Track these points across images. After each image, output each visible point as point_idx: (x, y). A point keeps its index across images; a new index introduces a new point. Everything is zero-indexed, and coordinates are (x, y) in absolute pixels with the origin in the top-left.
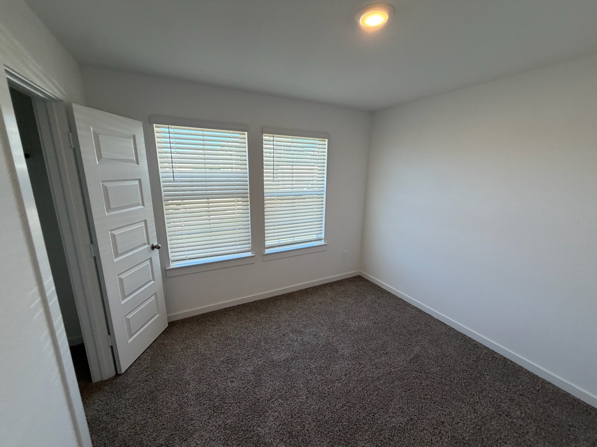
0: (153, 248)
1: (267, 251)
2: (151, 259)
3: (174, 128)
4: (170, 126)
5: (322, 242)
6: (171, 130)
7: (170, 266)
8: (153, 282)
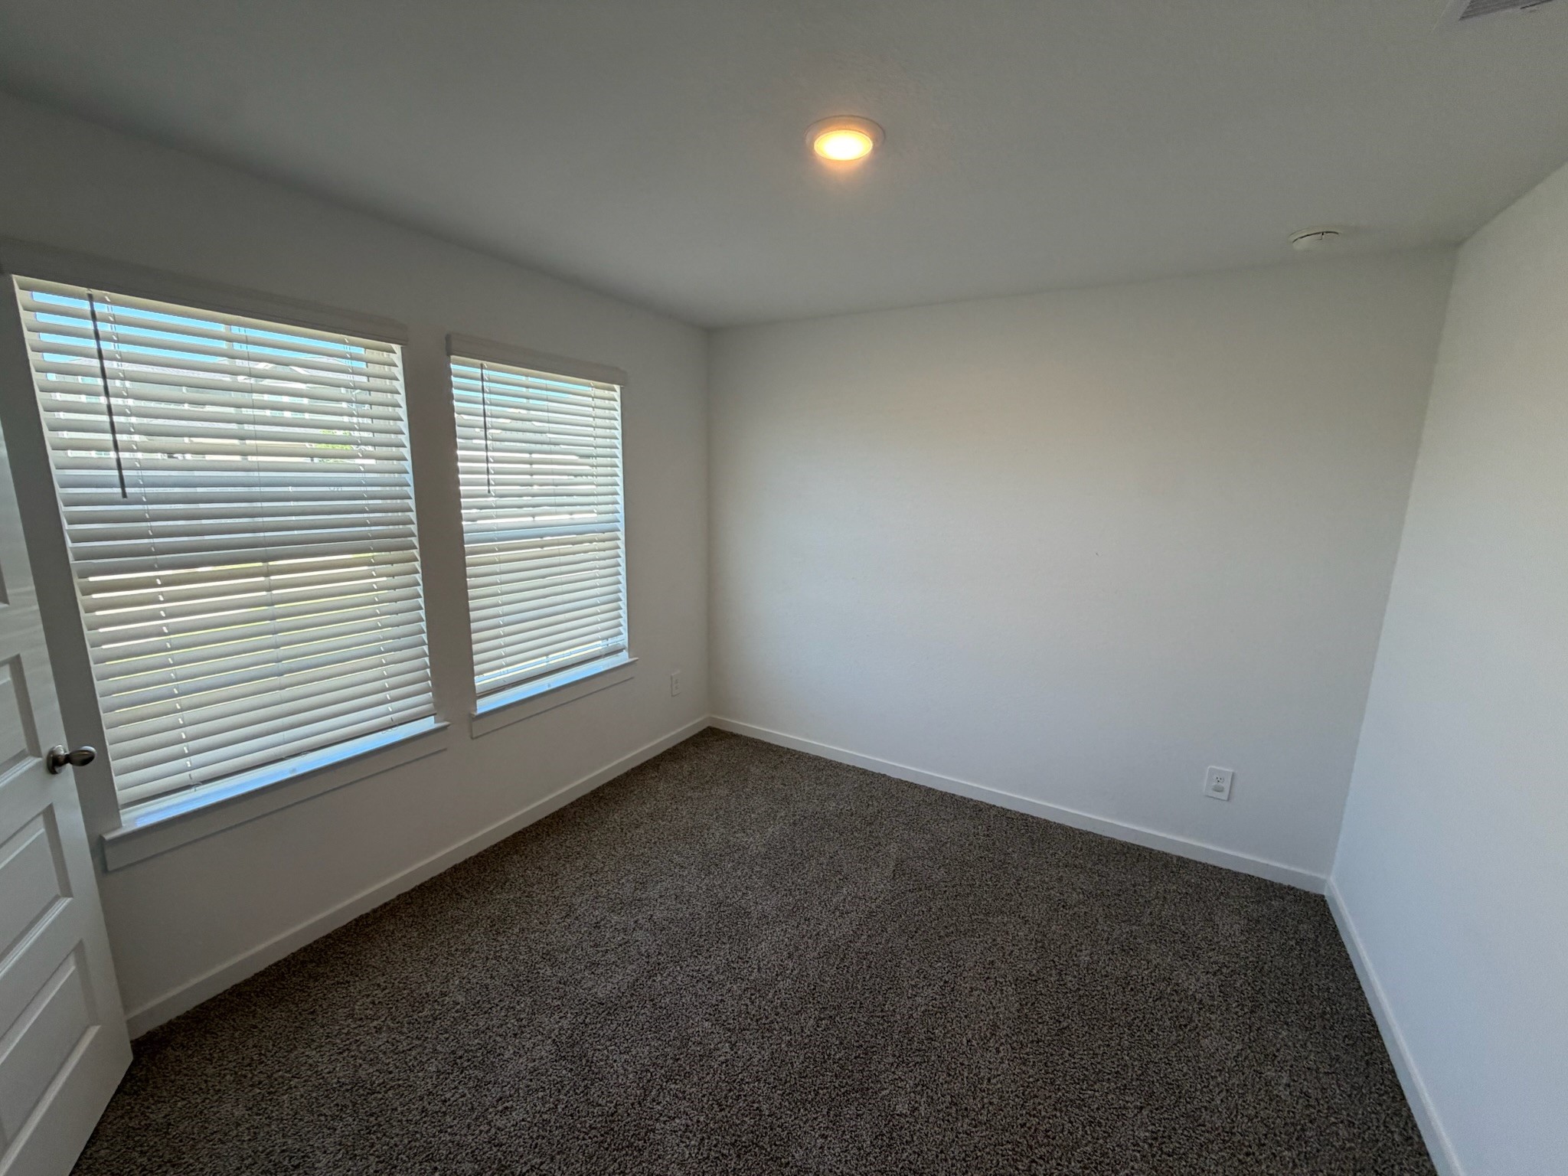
0: (54, 764)
1: (484, 705)
2: (49, 814)
3: (114, 303)
4: (95, 292)
5: (623, 658)
6: (100, 308)
7: (120, 826)
8: (65, 902)
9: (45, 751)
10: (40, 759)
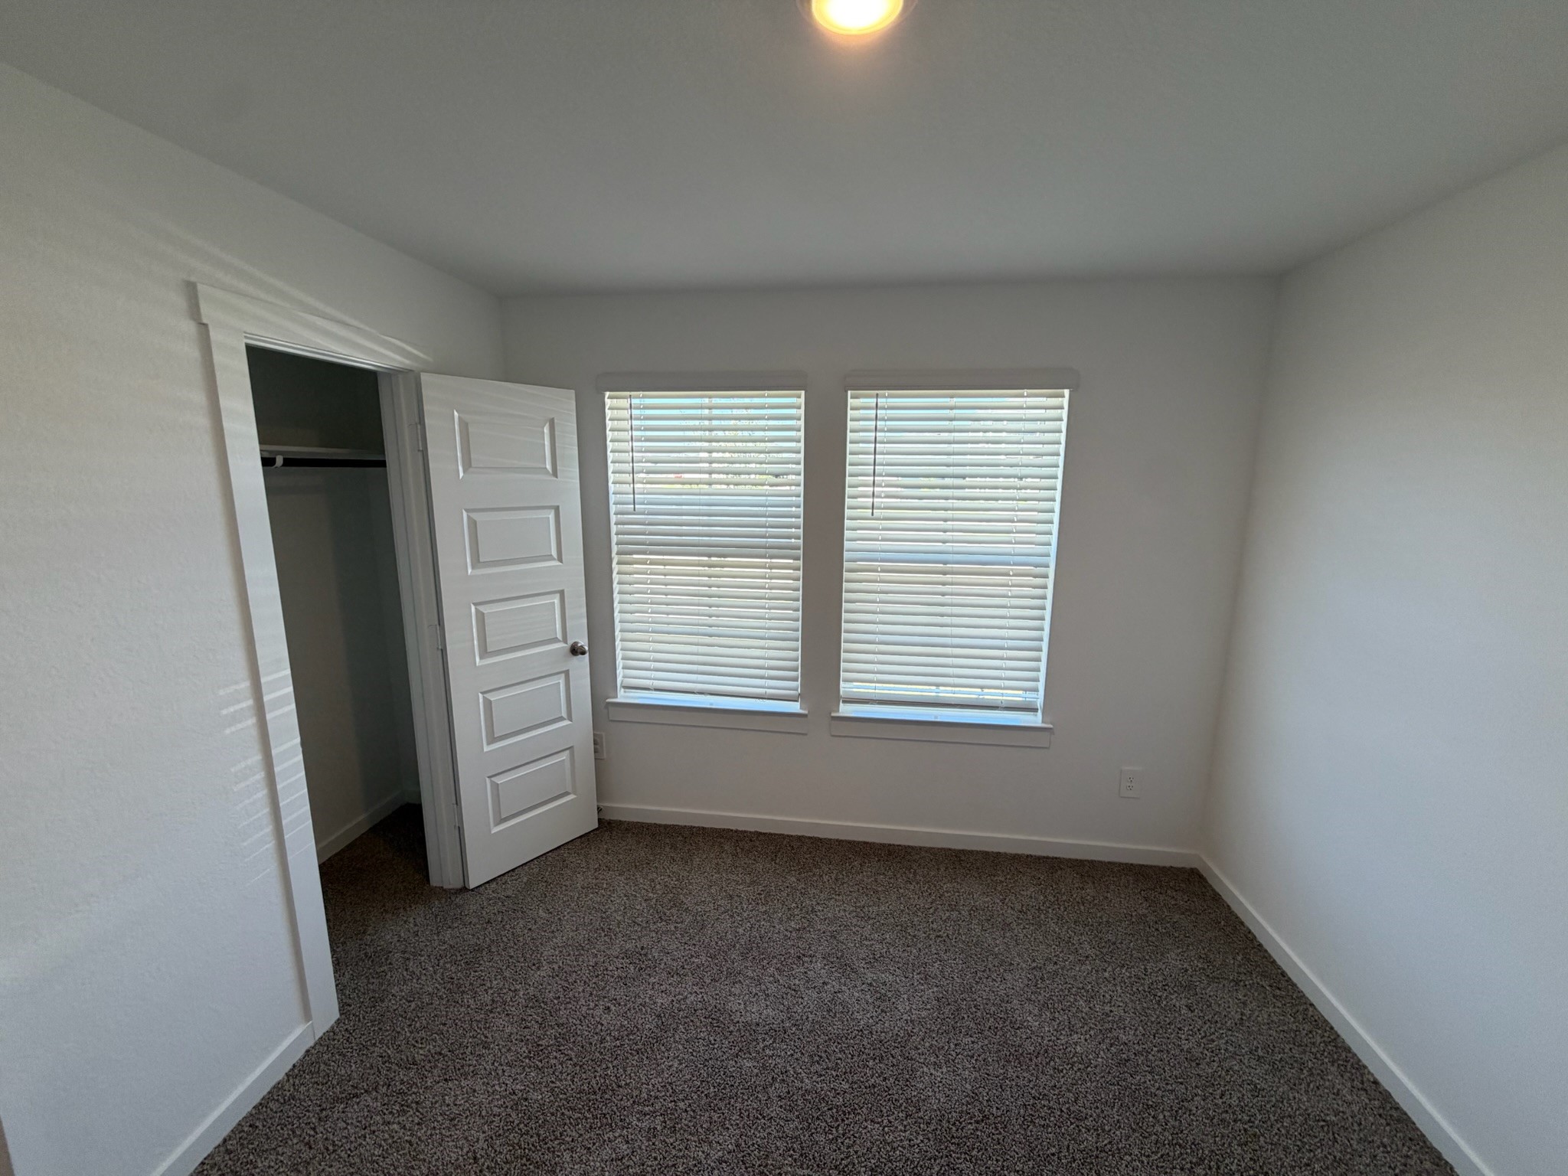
1: (846, 710)
2: (567, 673)
3: (644, 397)
4: (632, 393)
5: (1035, 720)
6: (635, 401)
7: (617, 697)
8: (566, 723)
9: (570, 642)
10: (566, 645)
